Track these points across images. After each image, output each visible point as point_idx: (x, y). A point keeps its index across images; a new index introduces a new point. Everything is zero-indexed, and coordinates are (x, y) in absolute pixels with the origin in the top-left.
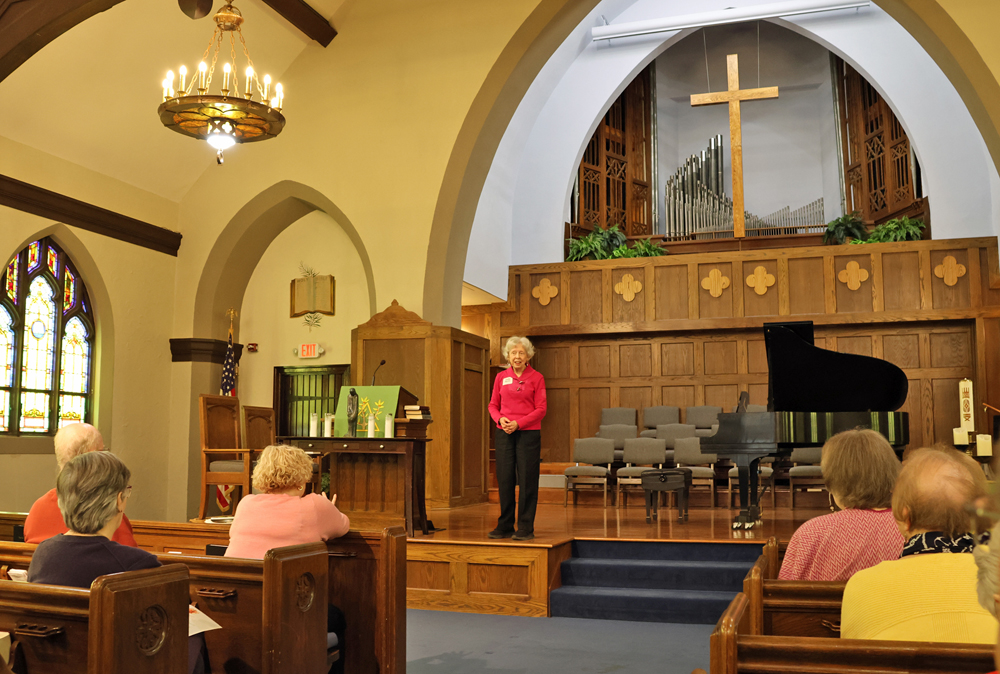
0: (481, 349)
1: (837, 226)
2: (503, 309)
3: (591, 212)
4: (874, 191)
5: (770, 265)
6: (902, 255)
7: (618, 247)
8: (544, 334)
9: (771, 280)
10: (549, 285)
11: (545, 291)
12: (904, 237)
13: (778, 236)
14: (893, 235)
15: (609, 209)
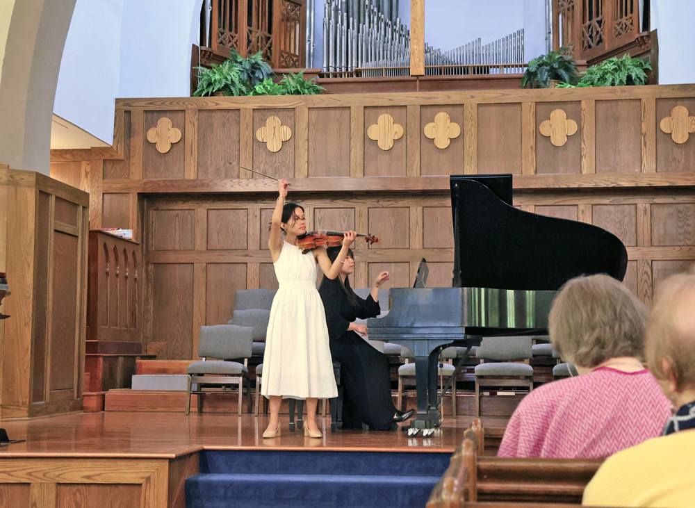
0: (76, 205)
1: (540, 66)
2: (107, 156)
3: (227, 33)
4: (588, 23)
5: (455, 109)
6: (620, 103)
7: (262, 81)
8: (161, 191)
9: (455, 130)
10: (170, 126)
11: (165, 134)
12: (624, 80)
13: (466, 76)
14: (609, 77)
15: (251, 31)
